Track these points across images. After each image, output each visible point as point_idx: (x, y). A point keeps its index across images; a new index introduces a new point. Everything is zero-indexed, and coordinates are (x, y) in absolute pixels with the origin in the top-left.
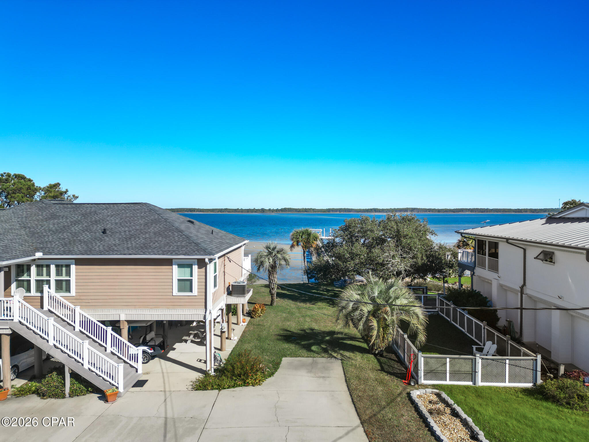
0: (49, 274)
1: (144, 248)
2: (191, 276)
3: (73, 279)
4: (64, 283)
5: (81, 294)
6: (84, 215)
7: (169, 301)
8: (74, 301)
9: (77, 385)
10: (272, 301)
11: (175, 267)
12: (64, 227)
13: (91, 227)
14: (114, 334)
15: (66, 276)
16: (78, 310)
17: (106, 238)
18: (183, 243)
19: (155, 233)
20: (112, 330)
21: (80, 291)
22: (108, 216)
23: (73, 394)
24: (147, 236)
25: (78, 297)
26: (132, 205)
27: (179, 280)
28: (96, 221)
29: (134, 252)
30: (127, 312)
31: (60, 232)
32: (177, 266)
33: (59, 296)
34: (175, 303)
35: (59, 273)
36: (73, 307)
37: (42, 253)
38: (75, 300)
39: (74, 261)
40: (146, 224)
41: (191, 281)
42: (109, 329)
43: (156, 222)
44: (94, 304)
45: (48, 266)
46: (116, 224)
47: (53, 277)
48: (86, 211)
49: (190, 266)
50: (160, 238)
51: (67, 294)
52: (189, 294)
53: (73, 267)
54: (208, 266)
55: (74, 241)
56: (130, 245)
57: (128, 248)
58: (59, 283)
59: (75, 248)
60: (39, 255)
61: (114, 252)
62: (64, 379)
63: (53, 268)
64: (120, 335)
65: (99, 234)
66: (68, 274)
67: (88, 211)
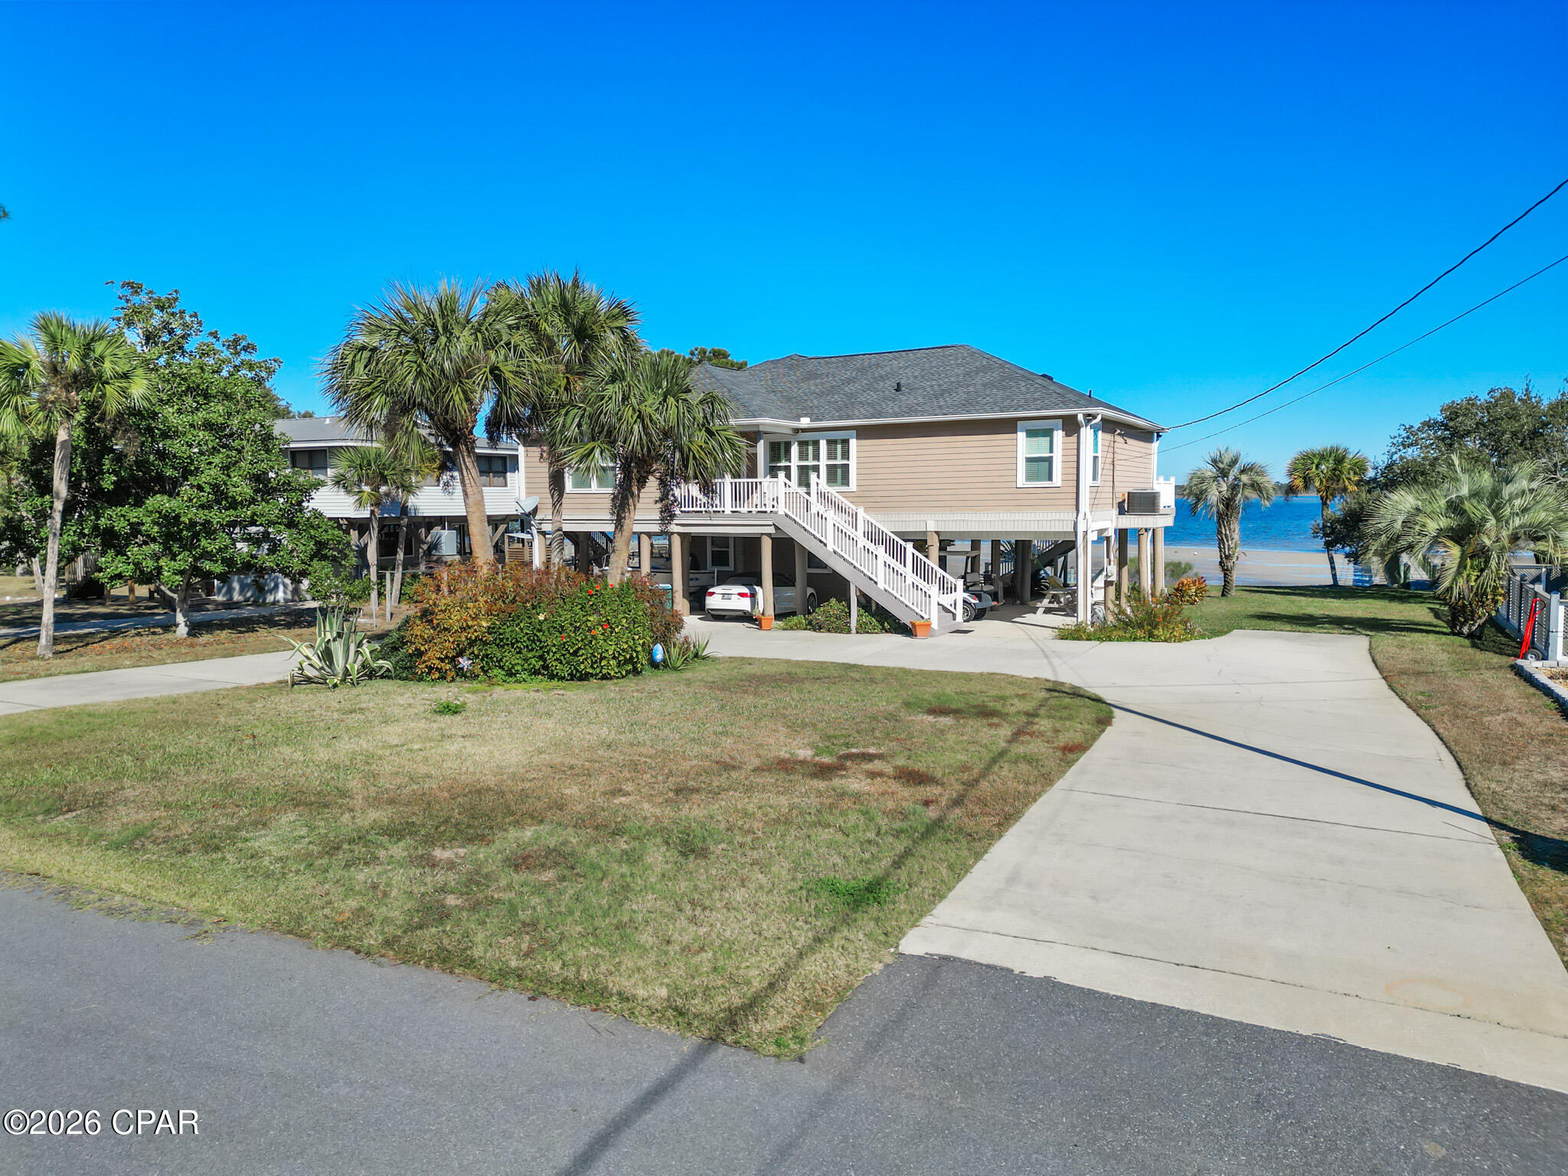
0: (817, 457)
1: (966, 405)
2: (1051, 451)
3: (853, 463)
4: (839, 471)
5: (864, 488)
6: (862, 370)
7: (1010, 497)
8: (855, 500)
9: (866, 618)
10: (1225, 586)
11: (1021, 436)
12: (833, 387)
13: (874, 384)
14: (917, 553)
15: (842, 459)
16: (861, 512)
17: (901, 396)
18: (1036, 395)
19: (984, 385)
20: (914, 547)
21: (864, 483)
22: (900, 368)
23: (862, 629)
24: (971, 389)
25: (861, 494)
26: (939, 350)
27: (1029, 460)
28: (881, 377)
29: (951, 411)
30: (939, 517)
31: (828, 395)
32: (1025, 433)
33: (833, 491)
34: (1019, 500)
35: (831, 455)
36: (854, 508)
37: (808, 419)
38: (856, 498)
39: (854, 432)
40: (967, 374)
41: (1049, 460)
42: (910, 546)
43: (984, 369)
44: (884, 505)
45: (816, 443)
46: (915, 377)
47: (824, 462)
48: (862, 364)
49: (1048, 433)
50: (995, 391)
51: (844, 489)
52: (1047, 484)
53: (853, 443)
54: (1083, 430)
55: (852, 403)
56: (942, 403)
57: (940, 407)
58: (831, 469)
59: (856, 412)
60: (805, 422)
61: (916, 413)
62: (849, 607)
63: (823, 444)
64: (927, 557)
65: (890, 392)
66: (846, 455)
67: (866, 364)
